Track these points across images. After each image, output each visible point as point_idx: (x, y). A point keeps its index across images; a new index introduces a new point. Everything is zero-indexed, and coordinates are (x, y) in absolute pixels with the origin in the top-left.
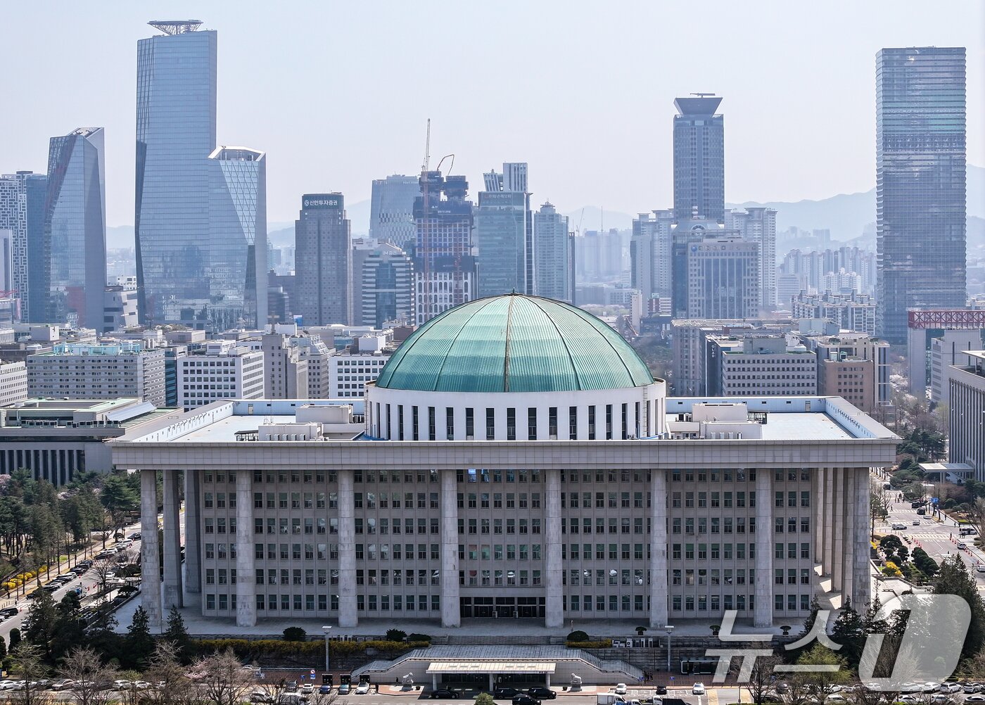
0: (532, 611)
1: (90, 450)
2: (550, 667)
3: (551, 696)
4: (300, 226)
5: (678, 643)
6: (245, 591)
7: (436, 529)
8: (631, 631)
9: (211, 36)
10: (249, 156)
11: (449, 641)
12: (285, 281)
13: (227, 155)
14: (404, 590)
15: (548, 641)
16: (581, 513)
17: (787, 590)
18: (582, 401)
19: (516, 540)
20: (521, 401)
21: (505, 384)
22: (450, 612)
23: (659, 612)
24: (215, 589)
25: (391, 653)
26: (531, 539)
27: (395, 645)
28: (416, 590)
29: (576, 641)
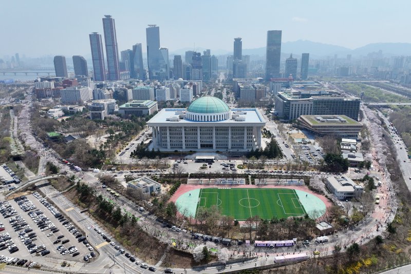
0: (211, 146)
1: (143, 110)
2: (213, 158)
3: (214, 162)
4: (174, 61)
5: (233, 152)
6: (169, 144)
7: (197, 134)
8: (225, 150)
9: (158, 28)
10: (166, 49)
11: (199, 152)
12: (172, 69)
13: (162, 49)
14: (192, 143)
15: (213, 152)
16: (218, 132)
17: (249, 143)
18: (218, 114)
19: (209, 136)
20: (209, 115)
21: (207, 112)
22: (199, 146)
23: (230, 147)
24: (164, 143)
25: (191, 154)
26: (211, 136)
27: (191, 153)
28: (194, 143)
29: (218, 152)
